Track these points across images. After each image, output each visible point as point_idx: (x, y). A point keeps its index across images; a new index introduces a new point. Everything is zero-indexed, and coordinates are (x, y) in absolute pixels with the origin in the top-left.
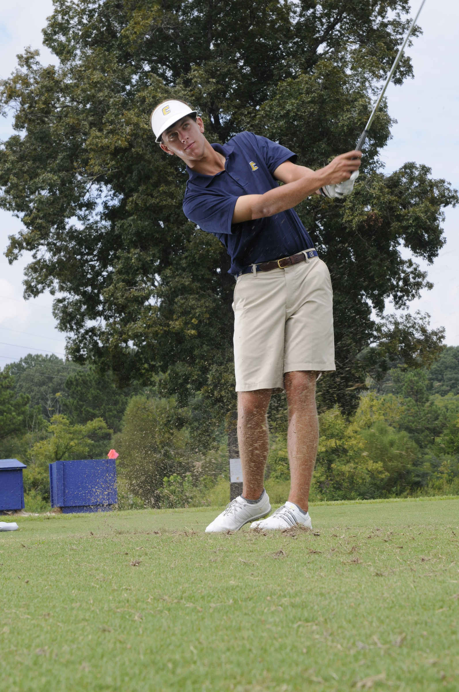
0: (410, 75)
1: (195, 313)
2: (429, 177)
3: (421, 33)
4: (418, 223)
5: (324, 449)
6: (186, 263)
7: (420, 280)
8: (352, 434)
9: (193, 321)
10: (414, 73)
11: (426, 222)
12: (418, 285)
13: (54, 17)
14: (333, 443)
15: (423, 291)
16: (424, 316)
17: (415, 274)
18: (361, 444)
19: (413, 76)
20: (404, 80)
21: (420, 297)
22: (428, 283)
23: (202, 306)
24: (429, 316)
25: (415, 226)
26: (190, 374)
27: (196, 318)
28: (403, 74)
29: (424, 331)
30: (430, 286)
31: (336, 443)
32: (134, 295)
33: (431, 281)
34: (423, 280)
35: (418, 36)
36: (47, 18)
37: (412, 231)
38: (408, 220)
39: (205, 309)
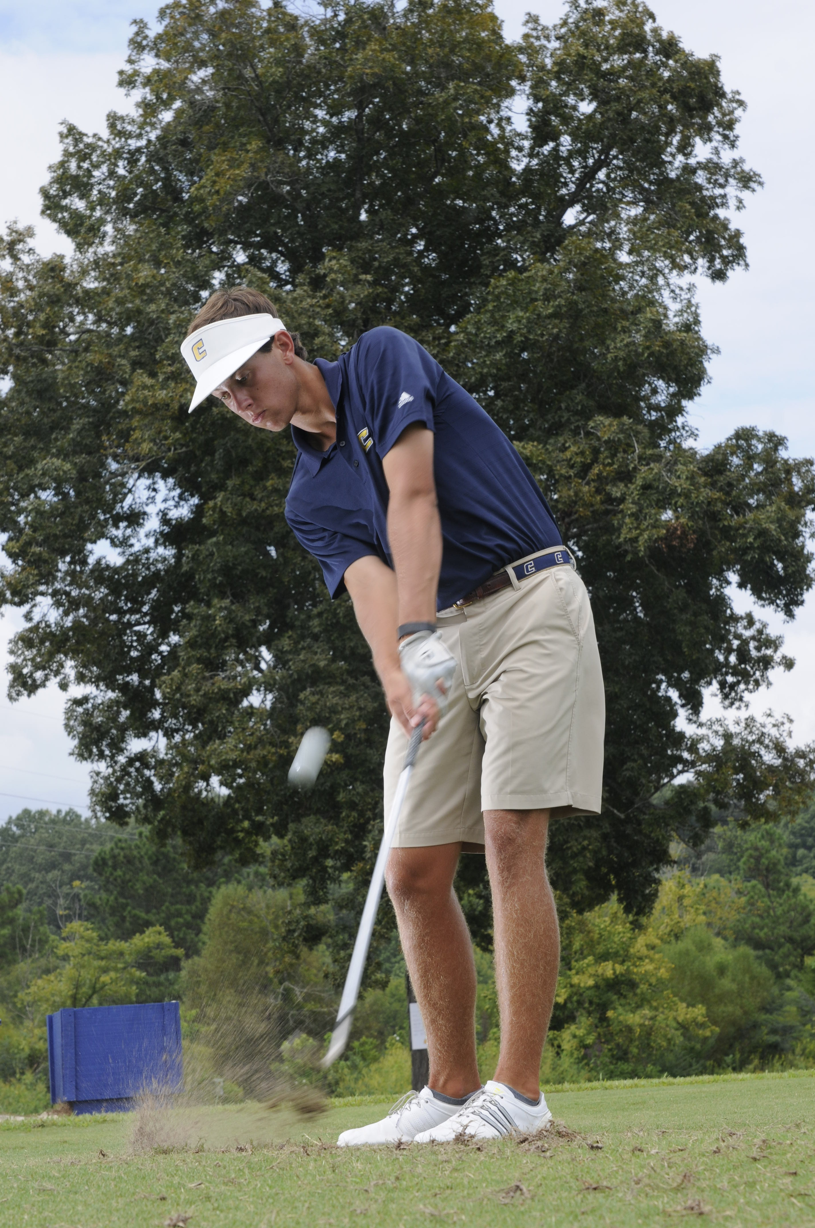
0: (742, 262)
1: (340, 721)
2: (783, 454)
3: (762, 184)
4: (765, 541)
5: (591, 982)
6: (320, 625)
7: (769, 652)
8: (644, 951)
10: (748, 260)
11: (780, 541)
12: (766, 663)
13: (62, 164)
14: (608, 969)
15: (776, 674)
16: (781, 720)
17: (759, 641)
18: (662, 970)
19: (747, 265)
20: (730, 273)
21: (769, 684)
22: (784, 657)
23: (351, 707)
24: (791, 721)
25: (758, 547)
26: (331, 840)
27: (341, 729)
28: (726, 261)
29: (780, 749)
30: (789, 664)
31: (614, 969)
32: (220, 689)
33: (790, 655)
34: (775, 651)
35: (754, 190)
36: (50, 167)
37: (753, 558)
38: (745, 536)
39: (358, 713)
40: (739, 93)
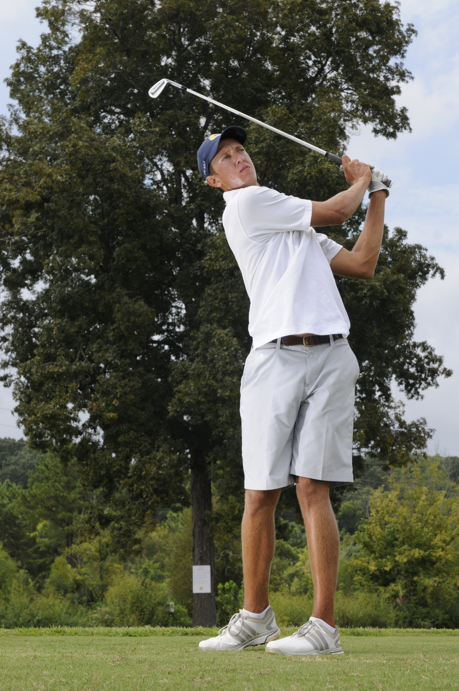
0: (407, 128)
1: (117, 393)
2: (405, 242)
3: (412, 78)
4: (374, 293)
7: (436, 366)
9: (114, 403)
10: (411, 126)
11: (383, 293)
12: (434, 373)
13: (17, 65)
15: (440, 379)
16: (397, 404)
17: (428, 358)
19: (411, 129)
20: (398, 134)
21: (437, 385)
22: (445, 369)
23: (126, 385)
25: (369, 296)
27: (117, 399)
28: (397, 128)
30: (448, 373)
33: (448, 368)
34: (439, 366)
35: (407, 82)
36: (11, 67)
37: (366, 303)
38: (362, 289)
39: (129, 389)
40: (413, 26)
